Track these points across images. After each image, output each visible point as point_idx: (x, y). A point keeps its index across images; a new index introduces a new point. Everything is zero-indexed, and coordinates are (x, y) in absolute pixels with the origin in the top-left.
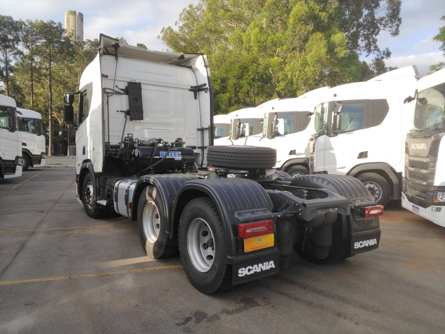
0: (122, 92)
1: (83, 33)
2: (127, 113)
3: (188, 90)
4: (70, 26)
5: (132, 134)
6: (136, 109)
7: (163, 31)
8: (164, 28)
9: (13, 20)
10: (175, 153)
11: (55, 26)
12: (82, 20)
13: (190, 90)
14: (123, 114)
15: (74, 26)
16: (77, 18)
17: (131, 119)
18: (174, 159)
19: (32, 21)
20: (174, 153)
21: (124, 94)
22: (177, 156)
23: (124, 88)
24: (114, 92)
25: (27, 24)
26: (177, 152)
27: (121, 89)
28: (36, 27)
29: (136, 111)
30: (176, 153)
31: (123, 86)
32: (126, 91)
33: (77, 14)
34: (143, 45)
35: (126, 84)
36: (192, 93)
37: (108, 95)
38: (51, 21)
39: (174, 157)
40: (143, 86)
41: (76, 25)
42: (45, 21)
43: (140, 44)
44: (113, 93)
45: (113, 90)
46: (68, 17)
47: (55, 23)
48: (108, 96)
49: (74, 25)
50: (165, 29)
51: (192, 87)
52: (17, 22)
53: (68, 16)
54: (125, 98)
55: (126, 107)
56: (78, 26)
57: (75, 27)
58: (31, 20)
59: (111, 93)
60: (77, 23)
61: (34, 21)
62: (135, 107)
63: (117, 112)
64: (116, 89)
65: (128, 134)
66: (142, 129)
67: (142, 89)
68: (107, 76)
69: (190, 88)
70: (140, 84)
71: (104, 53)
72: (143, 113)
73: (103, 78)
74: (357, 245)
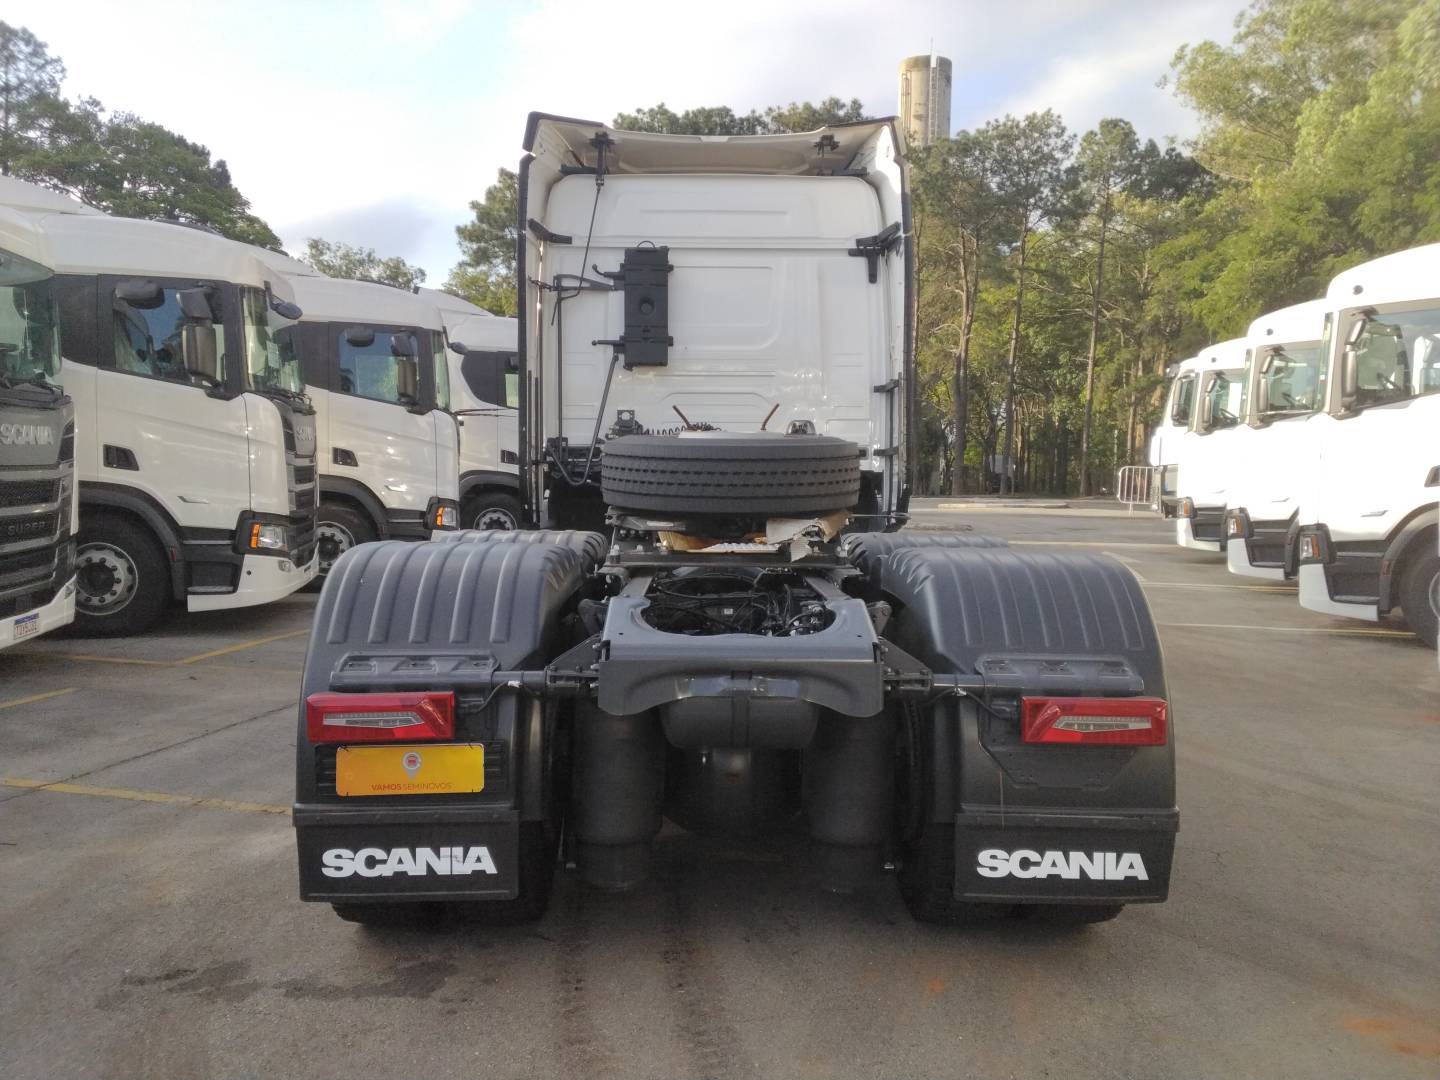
0: (611, 282)
1: (949, 119)
2: (619, 346)
3: (847, 253)
4: (913, 103)
5: (632, 413)
6: (644, 331)
7: (1179, 58)
8: (1182, 49)
9: (732, 116)
11: (841, 113)
12: (948, 79)
13: (852, 253)
14: (610, 349)
15: (922, 102)
16: (931, 75)
17: (629, 366)
19: (782, 111)
21: (616, 290)
23: (616, 268)
24: (584, 285)
25: (767, 120)
27: (607, 275)
28: (791, 125)
29: (645, 339)
31: (613, 263)
32: (621, 279)
33: (933, 64)
34: (1121, 121)
35: (621, 258)
36: (861, 263)
37: (559, 295)
38: (830, 101)
40: (672, 259)
41: (927, 100)
42: (817, 105)
43: (1111, 122)
44: (580, 289)
45: (582, 279)
46: (907, 79)
47: (843, 106)
48: (560, 300)
49: (922, 100)
50: (1188, 51)
51: (859, 242)
52: (742, 120)
53: (909, 74)
54: (616, 301)
55: (616, 330)
56: (934, 101)
57: (926, 105)
58: (779, 108)
59: (575, 288)
60: (931, 91)
61: (785, 111)
62: (640, 326)
63: (594, 344)
64: (591, 275)
65: (620, 412)
66: (669, 395)
67: (671, 268)
68: (568, 240)
69: (853, 245)
70: (665, 251)
71: (566, 171)
72: (670, 342)
73: (556, 245)
74: (996, 863)
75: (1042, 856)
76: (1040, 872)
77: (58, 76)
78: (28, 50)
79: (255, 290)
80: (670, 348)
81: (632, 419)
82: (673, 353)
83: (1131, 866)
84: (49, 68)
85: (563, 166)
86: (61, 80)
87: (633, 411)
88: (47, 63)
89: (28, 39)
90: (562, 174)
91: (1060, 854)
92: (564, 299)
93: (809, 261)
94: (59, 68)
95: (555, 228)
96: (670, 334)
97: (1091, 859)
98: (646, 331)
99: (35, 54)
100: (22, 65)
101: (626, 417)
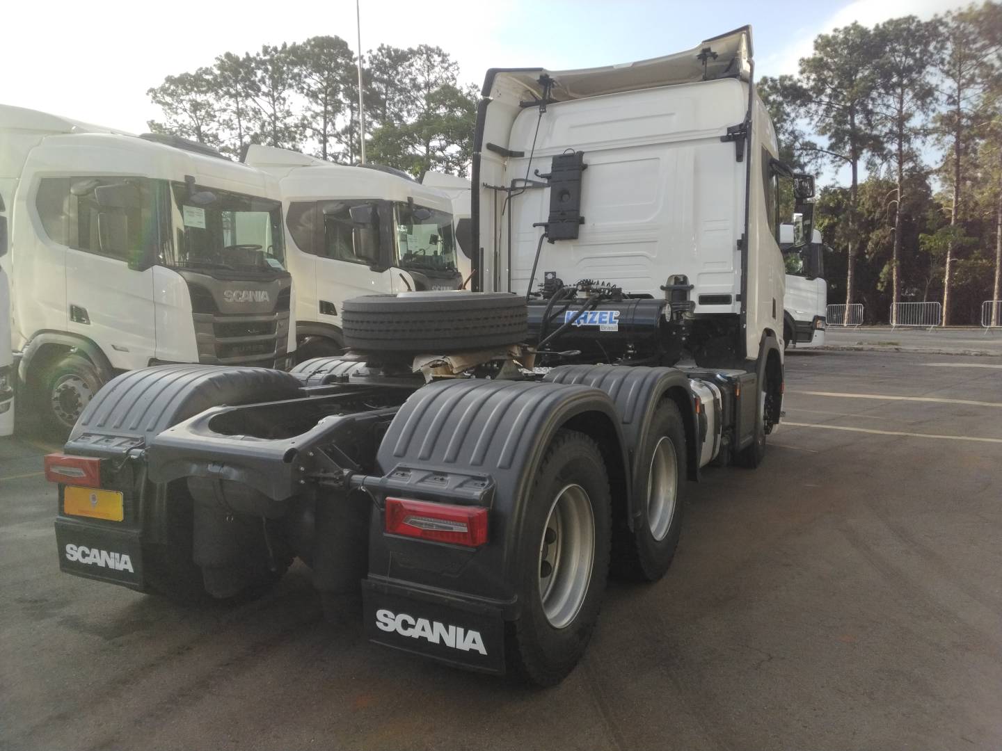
0: (546, 181)
2: (548, 226)
3: (719, 140)
5: (554, 274)
6: (561, 214)
10: (604, 315)
13: (725, 139)
14: (542, 229)
17: (552, 241)
18: (598, 327)
20: (601, 314)
21: (547, 187)
22: (606, 322)
23: (548, 171)
24: (529, 184)
26: (609, 312)
27: (542, 176)
29: (563, 220)
30: (606, 313)
31: (546, 167)
32: (551, 178)
35: (551, 163)
36: (731, 147)
37: (511, 194)
39: (597, 324)
40: (585, 159)
44: (526, 188)
45: (526, 181)
48: (510, 198)
51: (729, 130)
54: (546, 195)
55: (545, 215)
59: (522, 188)
62: (559, 211)
63: (535, 225)
64: (532, 177)
65: (546, 274)
66: (582, 260)
67: (585, 167)
68: (521, 154)
69: (724, 133)
70: (581, 154)
71: (524, 105)
72: (582, 221)
73: (513, 159)
74: (389, 621)
75: (416, 621)
76: (414, 633)
77: (455, 73)
78: (440, 59)
79: (400, 204)
80: (581, 226)
81: (554, 278)
82: (585, 229)
83: (474, 642)
84: (451, 68)
85: (521, 103)
86: (457, 75)
87: (555, 273)
88: (450, 65)
89: (440, 53)
90: (521, 108)
91: (427, 621)
92: (513, 196)
93: (689, 150)
94: (456, 68)
95: (513, 147)
96: (581, 215)
97: (447, 630)
98: (563, 214)
99: (443, 62)
100: (437, 69)
101: (550, 277)
